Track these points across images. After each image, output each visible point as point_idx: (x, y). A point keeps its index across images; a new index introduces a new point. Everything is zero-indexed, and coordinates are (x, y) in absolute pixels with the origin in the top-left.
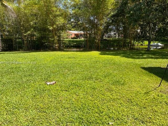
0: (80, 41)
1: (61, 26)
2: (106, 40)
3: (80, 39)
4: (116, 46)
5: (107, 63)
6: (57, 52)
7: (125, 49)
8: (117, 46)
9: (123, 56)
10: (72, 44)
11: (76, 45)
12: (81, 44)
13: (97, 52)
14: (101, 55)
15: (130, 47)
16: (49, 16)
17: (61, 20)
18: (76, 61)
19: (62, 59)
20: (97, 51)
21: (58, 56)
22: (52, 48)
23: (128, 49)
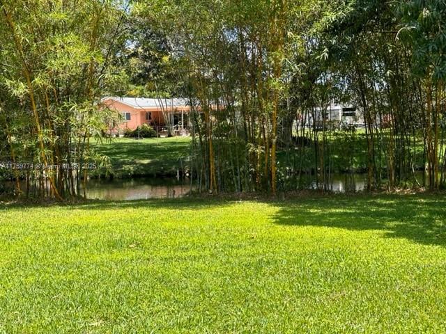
0: (171, 150)
1: (73, 78)
2: (303, 141)
3: (171, 139)
4: (357, 172)
5: (315, 274)
6: (45, 211)
7: (405, 187)
8: (362, 172)
9: (400, 233)
10: (130, 164)
11: (152, 168)
12: (177, 163)
13: (260, 205)
14: (281, 227)
15: (431, 178)
16: (11, 29)
17: (74, 50)
18: (150, 266)
19: (72, 254)
20: (260, 200)
21: (53, 234)
22: (19, 189)
23: (422, 189)
